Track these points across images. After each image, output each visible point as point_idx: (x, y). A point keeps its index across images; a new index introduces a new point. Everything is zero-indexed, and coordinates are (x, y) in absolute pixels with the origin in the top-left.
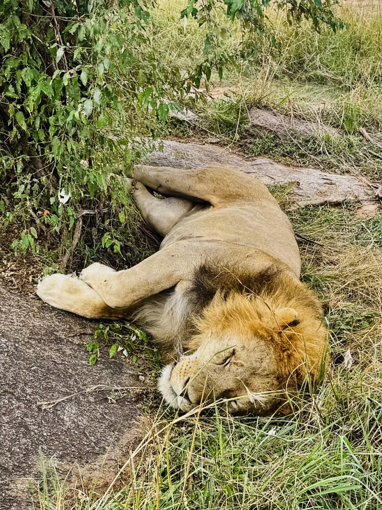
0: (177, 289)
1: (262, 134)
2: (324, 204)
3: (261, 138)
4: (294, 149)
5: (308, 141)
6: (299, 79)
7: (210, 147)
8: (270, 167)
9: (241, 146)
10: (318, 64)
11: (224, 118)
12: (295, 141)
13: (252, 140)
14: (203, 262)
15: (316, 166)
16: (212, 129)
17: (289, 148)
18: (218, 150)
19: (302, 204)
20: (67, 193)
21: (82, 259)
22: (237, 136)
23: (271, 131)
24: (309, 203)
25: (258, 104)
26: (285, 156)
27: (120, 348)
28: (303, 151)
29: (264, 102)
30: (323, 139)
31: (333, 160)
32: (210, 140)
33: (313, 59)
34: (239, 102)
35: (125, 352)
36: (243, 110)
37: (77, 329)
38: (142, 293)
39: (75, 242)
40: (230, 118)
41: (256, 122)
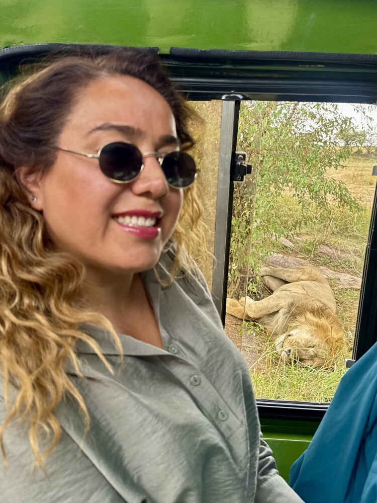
0: (280, 312)
1: (324, 256)
2: (351, 288)
3: (324, 258)
4: (339, 264)
5: (346, 262)
6: (345, 236)
7: (299, 259)
8: (327, 271)
9: (314, 260)
10: (355, 229)
11: (307, 247)
12: (340, 261)
13: (319, 258)
14: (292, 301)
15: (349, 273)
16: (301, 251)
17: (336, 264)
18: (303, 261)
19: (340, 287)
20: (236, 265)
21: (239, 295)
22: (312, 256)
23: (328, 255)
24: (343, 287)
25: (323, 243)
26: (334, 267)
27: (252, 332)
28: (343, 265)
29: (326, 242)
30: (353, 262)
31: (357, 271)
32: (299, 256)
33: (353, 227)
34: (314, 241)
35: (254, 334)
36: (316, 245)
37: (234, 322)
38: (265, 312)
39: (236, 287)
40: (310, 248)
41: (321, 250)
